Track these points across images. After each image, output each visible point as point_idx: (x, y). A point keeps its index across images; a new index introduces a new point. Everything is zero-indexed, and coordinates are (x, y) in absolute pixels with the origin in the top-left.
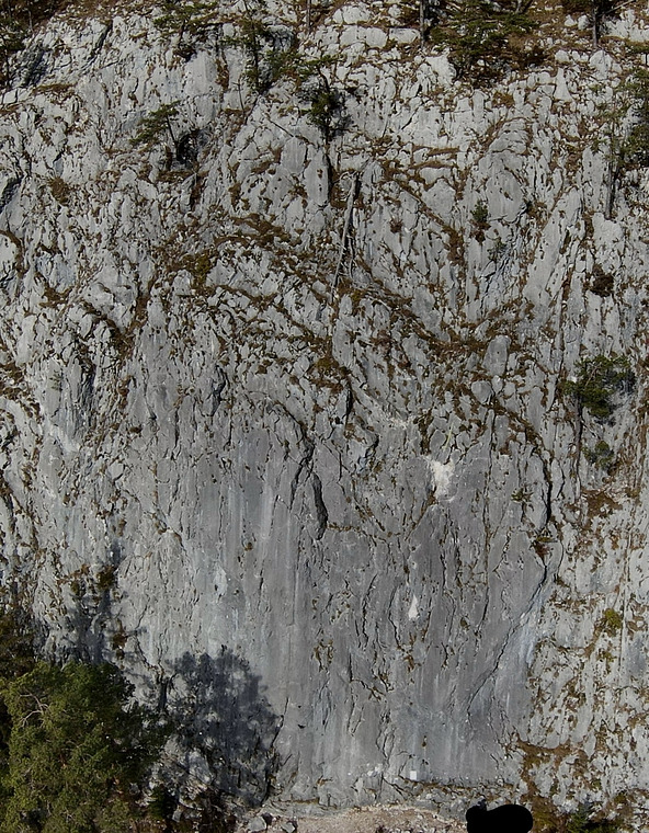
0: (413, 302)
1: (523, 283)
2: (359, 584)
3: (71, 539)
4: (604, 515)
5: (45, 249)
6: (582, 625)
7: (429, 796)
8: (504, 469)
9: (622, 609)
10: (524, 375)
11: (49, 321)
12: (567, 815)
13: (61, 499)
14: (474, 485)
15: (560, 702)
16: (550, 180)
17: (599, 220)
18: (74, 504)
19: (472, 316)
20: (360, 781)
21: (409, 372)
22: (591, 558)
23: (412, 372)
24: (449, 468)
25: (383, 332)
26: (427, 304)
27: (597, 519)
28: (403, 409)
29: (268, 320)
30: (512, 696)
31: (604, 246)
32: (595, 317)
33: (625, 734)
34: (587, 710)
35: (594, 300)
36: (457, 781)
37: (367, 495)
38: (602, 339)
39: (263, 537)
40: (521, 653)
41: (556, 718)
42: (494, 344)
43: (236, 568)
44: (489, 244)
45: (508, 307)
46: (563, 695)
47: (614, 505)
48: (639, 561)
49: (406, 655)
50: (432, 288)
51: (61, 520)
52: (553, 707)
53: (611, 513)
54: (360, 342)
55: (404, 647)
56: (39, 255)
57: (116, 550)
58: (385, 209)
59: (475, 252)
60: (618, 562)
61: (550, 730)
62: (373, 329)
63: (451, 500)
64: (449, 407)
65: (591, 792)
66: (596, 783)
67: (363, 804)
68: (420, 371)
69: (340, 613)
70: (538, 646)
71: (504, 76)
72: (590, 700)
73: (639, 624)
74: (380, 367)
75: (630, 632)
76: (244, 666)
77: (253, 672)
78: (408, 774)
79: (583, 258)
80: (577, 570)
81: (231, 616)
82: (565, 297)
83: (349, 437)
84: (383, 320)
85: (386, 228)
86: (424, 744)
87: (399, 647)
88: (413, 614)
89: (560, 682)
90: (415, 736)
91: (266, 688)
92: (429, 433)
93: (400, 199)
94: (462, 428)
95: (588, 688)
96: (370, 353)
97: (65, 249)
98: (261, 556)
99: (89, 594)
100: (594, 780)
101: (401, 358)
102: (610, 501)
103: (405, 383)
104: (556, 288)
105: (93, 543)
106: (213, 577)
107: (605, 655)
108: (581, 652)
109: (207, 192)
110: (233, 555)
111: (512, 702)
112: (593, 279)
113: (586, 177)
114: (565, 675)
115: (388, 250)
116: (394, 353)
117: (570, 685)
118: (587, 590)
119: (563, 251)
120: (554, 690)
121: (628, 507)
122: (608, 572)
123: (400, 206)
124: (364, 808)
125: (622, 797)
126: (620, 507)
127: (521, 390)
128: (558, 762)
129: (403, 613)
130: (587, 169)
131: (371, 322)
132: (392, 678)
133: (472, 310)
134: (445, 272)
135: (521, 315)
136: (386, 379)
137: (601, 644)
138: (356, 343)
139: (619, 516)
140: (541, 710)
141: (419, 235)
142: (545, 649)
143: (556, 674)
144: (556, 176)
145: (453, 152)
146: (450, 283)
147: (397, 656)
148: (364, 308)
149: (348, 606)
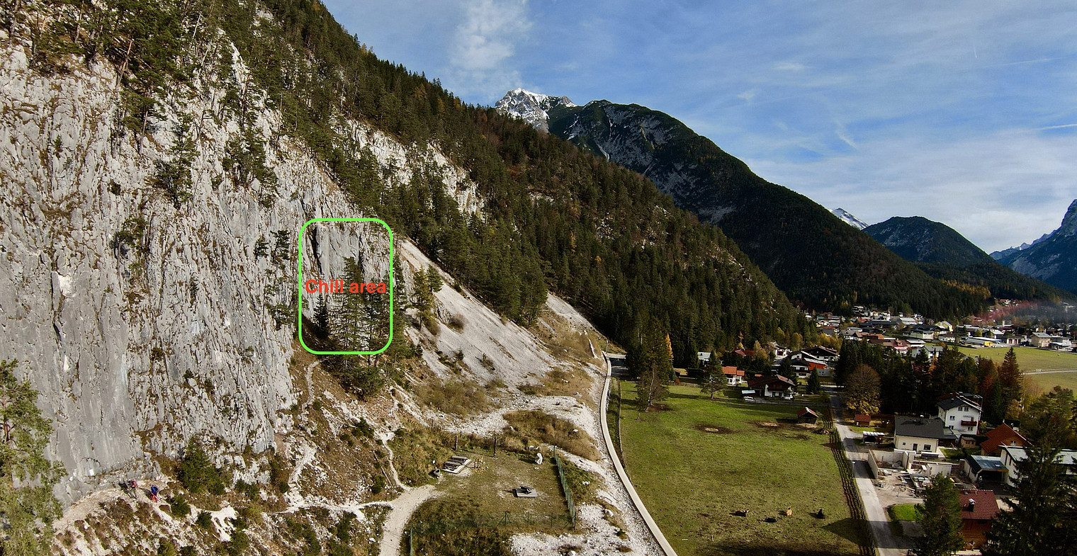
0: (26, 185)
1: (78, 184)
2: (33, 354)
4: (137, 303)
6: (144, 359)
7: (105, 481)
8: (97, 277)
9: (161, 346)
10: (91, 230)
12: (176, 459)
14: (84, 286)
15: (148, 401)
16: (84, 134)
17: (109, 157)
19: (57, 199)
20: (68, 486)
21: (35, 224)
22: (139, 324)
23: (37, 224)
24: (68, 278)
25: (18, 199)
26: (34, 188)
27: (134, 305)
28: (34, 246)
30: (125, 406)
31: (114, 171)
32: (114, 205)
33: (183, 408)
34: (161, 402)
35: (113, 196)
36: (115, 466)
37: (26, 297)
38: (118, 216)
40: (123, 380)
41: (148, 411)
42: (76, 212)
44: (63, 160)
45: (73, 195)
46: (148, 398)
47: (141, 298)
48: (162, 321)
49: (69, 394)
50: (34, 179)
52: (146, 405)
53: (140, 301)
54: (6, 203)
55: (66, 389)
58: (7, 129)
59: (57, 163)
60: (150, 324)
61: (148, 419)
62: (13, 196)
63: (74, 296)
64: (63, 243)
65: (180, 443)
66: (181, 436)
67: (76, 501)
68: (41, 223)
69: (27, 374)
70: (129, 374)
71: (54, 74)
72: (160, 397)
73: (170, 351)
74: (18, 219)
75: (168, 357)
78: (88, 473)
79: (106, 175)
80: (133, 332)
82: (100, 194)
83: (11, 260)
84: (18, 192)
85: (8, 141)
86: (93, 449)
87: (63, 391)
88: (66, 368)
89: (145, 391)
90: (86, 445)
92: (55, 258)
93: (15, 124)
94: (72, 255)
95: (159, 392)
96: (12, 211)
100: (179, 436)
101: (30, 215)
102: (137, 295)
103: (33, 230)
104: (95, 188)
107: (159, 371)
108: (148, 373)
111: (126, 409)
112: (111, 186)
113: (100, 137)
114: (146, 386)
115: (9, 154)
116: (26, 213)
117: (149, 390)
118: (140, 341)
119: (97, 170)
120: (143, 396)
121: (147, 297)
122: (147, 330)
123: (15, 129)
124: (77, 503)
125: (193, 440)
126: (143, 298)
127: (92, 238)
128: (159, 434)
129: (60, 368)
130: (100, 132)
131: (11, 192)
132: (65, 411)
133: (56, 195)
134: (41, 171)
135: (81, 200)
136: (22, 227)
137: (156, 366)
138: (5, 204)
139: (144, 303)
140: (140, 409)
141: (25, 148)
142: (132, 375)
143: (142, 387)
144: (87, 132)
145: (36, 108)
146: (45, 179)
147: (64, 396)
148: (7, 183)
149: (31, 368)
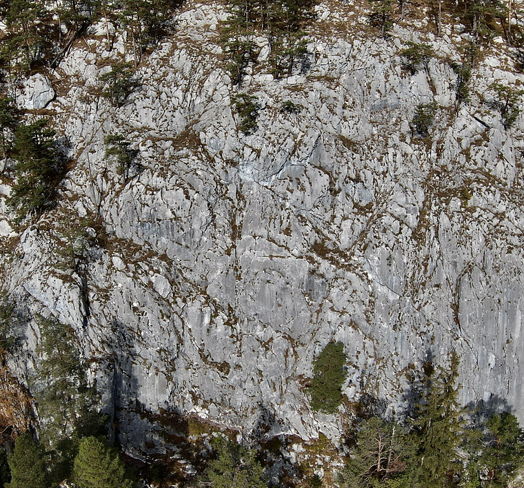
3: (400, 350)
5: (351, 179)
11: (362, 223)
13: (391, 328)
18: (400, 330)
29: (505, 225)
39: (516, 336)
43: (501, 354)
51: (392, 340)
56: (347, 183)
57: (429, 353)
76: (504, 402)
77: (509, 404)
81: (497, 378)
91: (515, 411)
97: (366, 180)
98: (515, 346)
99: (417, 379)
105: (414, 350)
106: (488, 360)
109: (445, 152)
110: (501, 347)
